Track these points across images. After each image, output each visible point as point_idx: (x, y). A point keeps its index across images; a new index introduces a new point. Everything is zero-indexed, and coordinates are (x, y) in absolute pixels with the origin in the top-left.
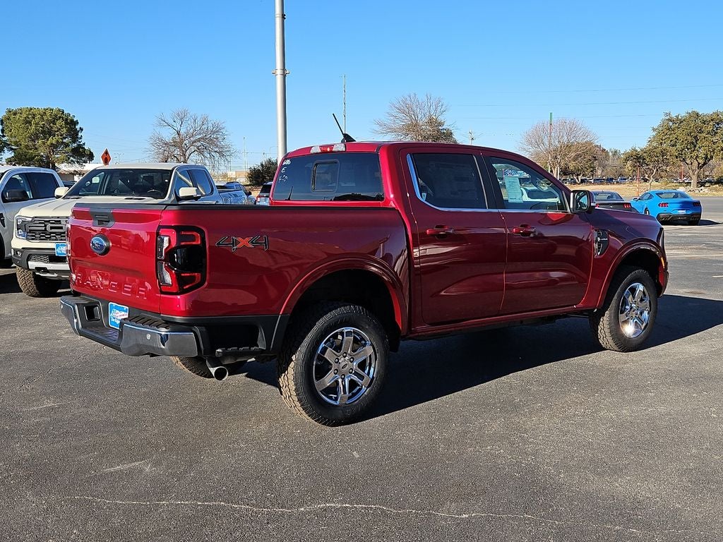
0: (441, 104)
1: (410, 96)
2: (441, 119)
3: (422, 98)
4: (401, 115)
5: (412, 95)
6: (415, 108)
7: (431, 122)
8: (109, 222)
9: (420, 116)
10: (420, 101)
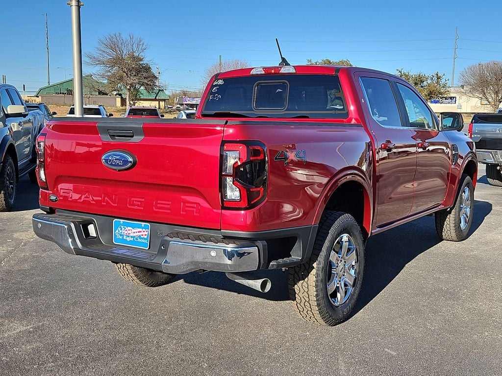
0: (141, 43)
1: (115, 35)
2: (142, 55)
3: (125, 37)
4: (108, 50)
5: (117, 34)
6: (120, 46)
7: (134, 58)
8: (132, 136)
9: (125, 52)
10: (124, 40)
